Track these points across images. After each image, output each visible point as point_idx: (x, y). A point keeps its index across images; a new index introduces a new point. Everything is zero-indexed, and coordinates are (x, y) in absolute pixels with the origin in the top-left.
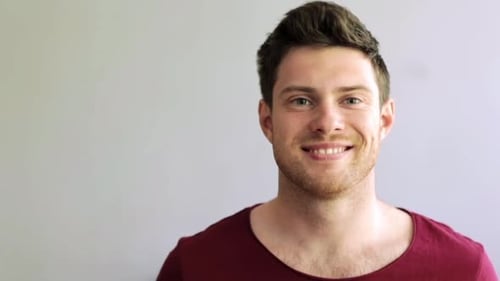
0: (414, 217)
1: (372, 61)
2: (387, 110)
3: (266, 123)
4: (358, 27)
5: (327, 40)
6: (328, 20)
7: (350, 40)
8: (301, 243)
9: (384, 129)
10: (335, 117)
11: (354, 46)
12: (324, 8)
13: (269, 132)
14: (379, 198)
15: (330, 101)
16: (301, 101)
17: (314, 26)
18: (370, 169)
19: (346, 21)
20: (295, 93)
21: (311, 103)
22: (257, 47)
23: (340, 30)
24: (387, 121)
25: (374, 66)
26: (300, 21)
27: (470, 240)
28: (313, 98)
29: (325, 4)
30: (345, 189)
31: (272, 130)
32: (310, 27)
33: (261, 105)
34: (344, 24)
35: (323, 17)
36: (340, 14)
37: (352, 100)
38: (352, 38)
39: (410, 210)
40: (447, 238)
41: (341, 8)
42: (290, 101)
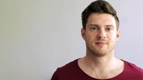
0: (125, 62)
1: (115, 18)
2: (118, 33)
3: (83, 35)
4: (111, 8)
5: (103, 11)
6: (103, 6)
7: (109, 12)
8: (93, 69)
9: (117, 38)
10: (104, 34)
11: (110, 13)
12: (102, 2)
13: (84, 37)
14: (115, 57)
15: (103, 29)
16: (94, 29)
17: (99, 7)
18: (113, 49)
19: (108, 6)
20: (93, 26)
21: (97, 29)
22: (82, 12)
23: (107, 9)
24: (118, 36)
25: (115, 19)
26: (95, 5)
27: (141, 69)
28: (98, 28)
29: (103, 1)
30: (106, 54)
31: (85, 37)
32: (98, 7)
33: (82, 30)
34: (108, 7)
35: (102, 4)
36: (106, 4)
37: (109, 29)
38: (110, 11)
39: (124, 60)
40: (134, 68)
41: (107, 2)
42: (91, 28)
